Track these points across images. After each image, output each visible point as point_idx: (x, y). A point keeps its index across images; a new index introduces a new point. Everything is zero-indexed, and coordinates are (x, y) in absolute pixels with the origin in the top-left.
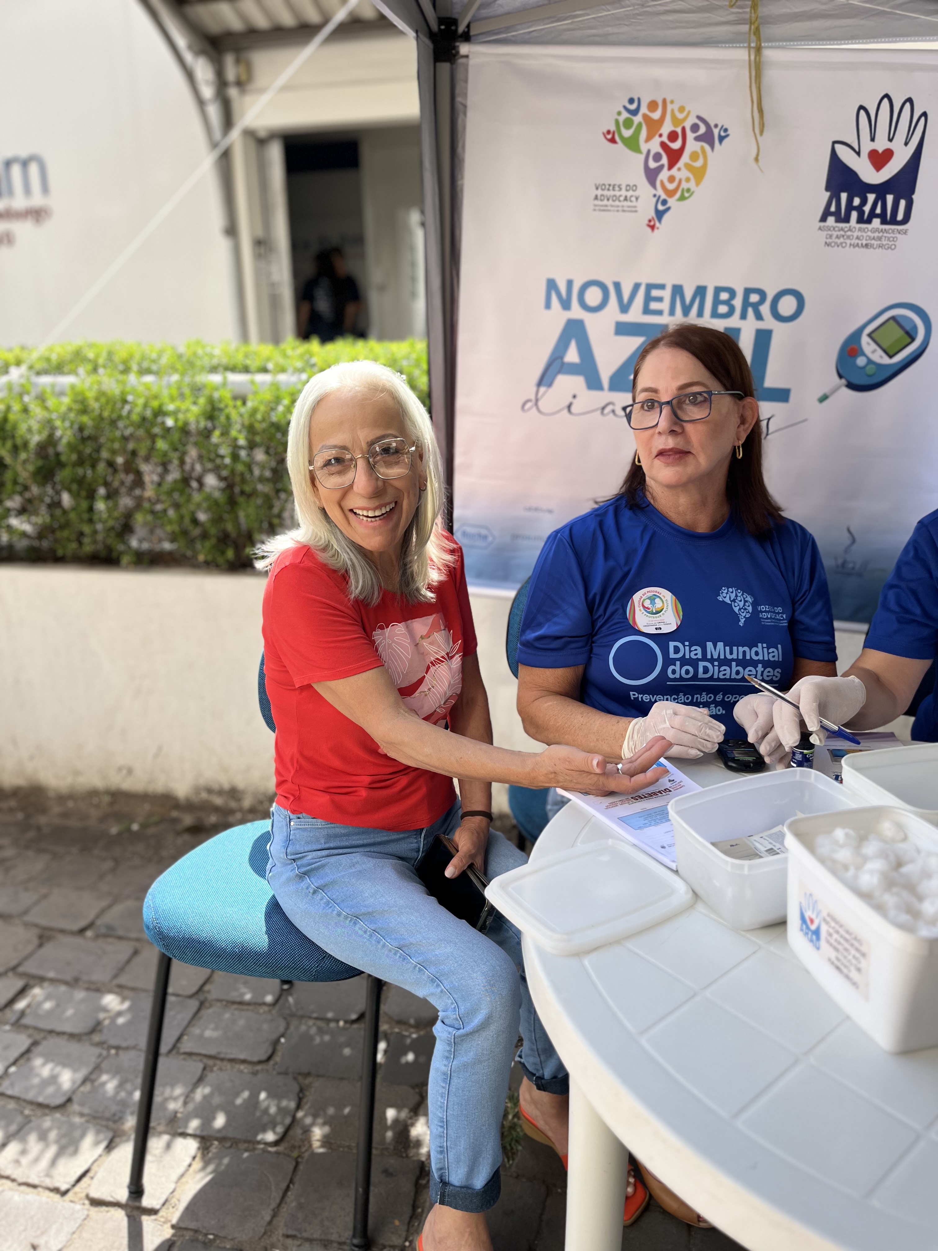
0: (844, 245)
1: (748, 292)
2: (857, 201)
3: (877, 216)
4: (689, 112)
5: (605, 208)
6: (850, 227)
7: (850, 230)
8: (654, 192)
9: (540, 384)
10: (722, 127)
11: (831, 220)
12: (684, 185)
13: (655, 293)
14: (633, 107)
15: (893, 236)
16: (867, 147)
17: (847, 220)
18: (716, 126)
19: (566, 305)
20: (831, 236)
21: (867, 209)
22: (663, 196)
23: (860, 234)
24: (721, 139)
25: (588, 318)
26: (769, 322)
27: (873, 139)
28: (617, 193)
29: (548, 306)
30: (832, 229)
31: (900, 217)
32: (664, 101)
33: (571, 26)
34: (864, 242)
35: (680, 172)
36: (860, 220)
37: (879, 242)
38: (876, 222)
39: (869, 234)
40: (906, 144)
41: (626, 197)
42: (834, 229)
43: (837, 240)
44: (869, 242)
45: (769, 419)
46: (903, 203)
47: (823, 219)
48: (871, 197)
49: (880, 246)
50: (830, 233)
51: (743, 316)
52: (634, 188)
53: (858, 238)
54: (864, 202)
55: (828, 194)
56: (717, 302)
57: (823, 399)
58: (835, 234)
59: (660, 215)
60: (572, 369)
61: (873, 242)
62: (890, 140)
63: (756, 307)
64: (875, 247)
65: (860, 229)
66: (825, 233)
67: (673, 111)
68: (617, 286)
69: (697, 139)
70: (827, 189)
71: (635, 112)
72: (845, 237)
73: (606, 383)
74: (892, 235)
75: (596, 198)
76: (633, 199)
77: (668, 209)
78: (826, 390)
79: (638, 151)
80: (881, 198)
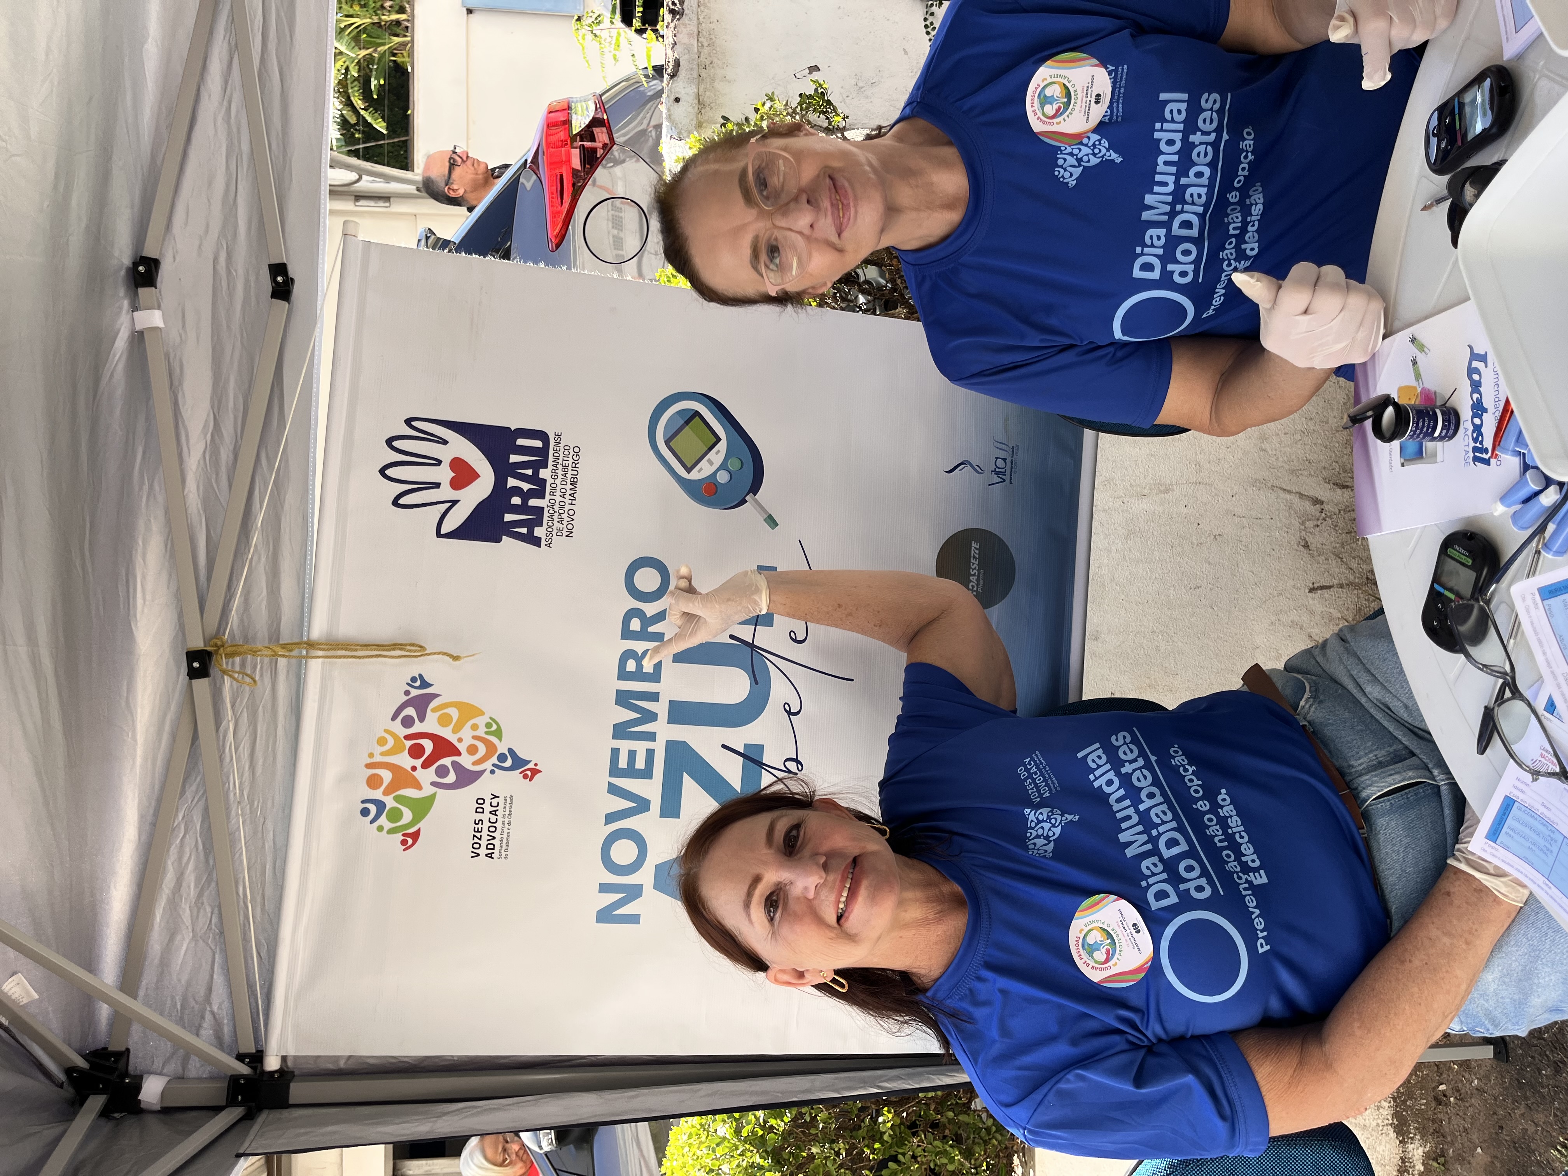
0: (571, 512)
1: (626, 634)
2: (516, 500)
3: (536, 473)
4: (386, 731)
5: (505, 841)
6: (548, 506)
7: (552, 506)
8: (488, 773)
10: (408, 684)
11: (539, 532)
12: (481, 732)
13: (623, 763)
14: (373, 809)
15: (562, 450)
16: (446, 492)
17: (539, 511)
18: (407, 693)
19: (634, 892)
20: (559, 530)
21: (526, 486)
22: (494, 760)
23: (558, 493)
24: (425, 684)
25: (654, 858)
27: (437, 485)
28: (486, 824)
29: (634, 919)
30: (550, 530)
31: (538, 444)
32: (369, 766)
34: (569, 486)
35: (463, 739)
36: (541, 495)
38: (544, 474)
39: (558, 481)
40: (445, 442)
41: (491, 812)
42: (550, 527)
43: (565, 523)
44: (569, 481)
46: (521, 442)
47: (537, 542)
48: (512, 482)
50: (554, 533)
52: (480, 801)
53: (563, 496)
54: (517, 491)
55: (505, 538)
57: (772, 521)
58: (557, 525)
59: (519, 763)
61: (569, 476)
62: (439, 462)
63: (647, 621)
65: (552, 494)
67: (382, 754)
68: (610, 818)
69: (422, 719)
70: (499, 540)
71: (380, 806)
72: (561, 512)
74: (561, 453)
75: (490, 856)
76: (494, 802)
77: (511, 751)
78: (760, 519)
79: (432, 798)
80: (513, 470)
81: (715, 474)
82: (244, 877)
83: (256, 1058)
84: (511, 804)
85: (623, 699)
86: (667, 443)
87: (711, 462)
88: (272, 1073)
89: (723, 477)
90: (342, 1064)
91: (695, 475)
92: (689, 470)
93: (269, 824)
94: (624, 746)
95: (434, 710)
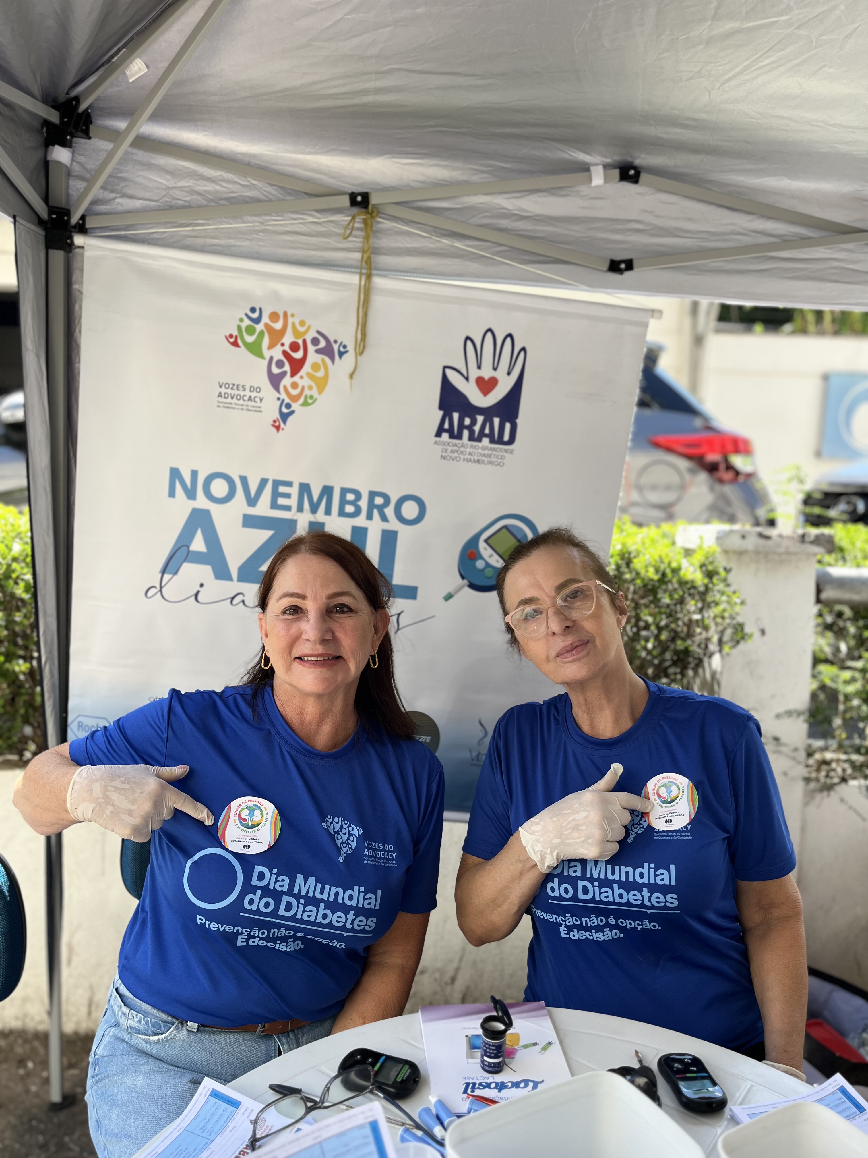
0: (458, 459)
1: (372, 495)
2: (467, 421)
3: (486, 436)
4: (309, 327)
5: (230, 406)
6: (463, 443)
7: (463, 446)
8: (277, 395)
9: (164, 571)
10: (341, 343)
11: (445, 436)
12: (307, 392)
13: (282, 489)
14: (255, 315)
15: (502, 454)
16: (474, 374)
17: (459, 437)
18: (336, 342)
19: (191, 494)
20: (446, 451)
21: (477, 428)
22: (287, 400)
23: (472, 450)
24: (341, 354)
25: (214, 509)
26: (394, 524)
27: (479, 367)
28: (242, 393)
29: (172, 493)
30: (447, 444)
31: (506, 438)
32: (285, 314)
33: (194, 234)
34: (476, 458)
35: (303, 379)
36: (471, 438)
37: (489, 459)
38: (486, 441)
39: (480, 451)
40: (509, 374)
41: (250, 397)
42: (449, 444)
43: (451, 454)
44: (480, 458)
45: (399, 614)
46: (508, 426)
47: (438, 434)
48: (480, 419)
49: (490, 463)
50: (445, 447)
51: (370, 517)
52: (258, 390)
53: (470, 454)
54: (474, 422)
55: (441, 413)
56: (343, 502)
57: (449, 597)
58: (450, 449)
59: (284, 417)
60: (198, 558)
61: (484, 458)
62: (495, 369)
63: (381, 509)
64: (486, 462)
65: (471, 446)
66: (441, 447)
67: (293, 324)
68: (244, 480)
69: (318, 351)
70: (441, 408)
71: (257, 321)
72: (459, 452)
73: (234, 574)
74: (500, 453)
75: (220, 395)
76: (257, 400)
77: (293, 412)
78: (450, 589)
79: (261, 356)
80: (489, 419)
81: (482, 558)
82: (210, 225)
83: (82, 229)
84: (256, 411)
85: (327, 491)
86: (505, 527)
87: (491, 556)
88: (71, 238)
89: (480, 564)
90: (76, 287)
91: (482, 545)
92: (486, 541)
93: (246, 243)
94: (294, 491)
95: (323, 360)
